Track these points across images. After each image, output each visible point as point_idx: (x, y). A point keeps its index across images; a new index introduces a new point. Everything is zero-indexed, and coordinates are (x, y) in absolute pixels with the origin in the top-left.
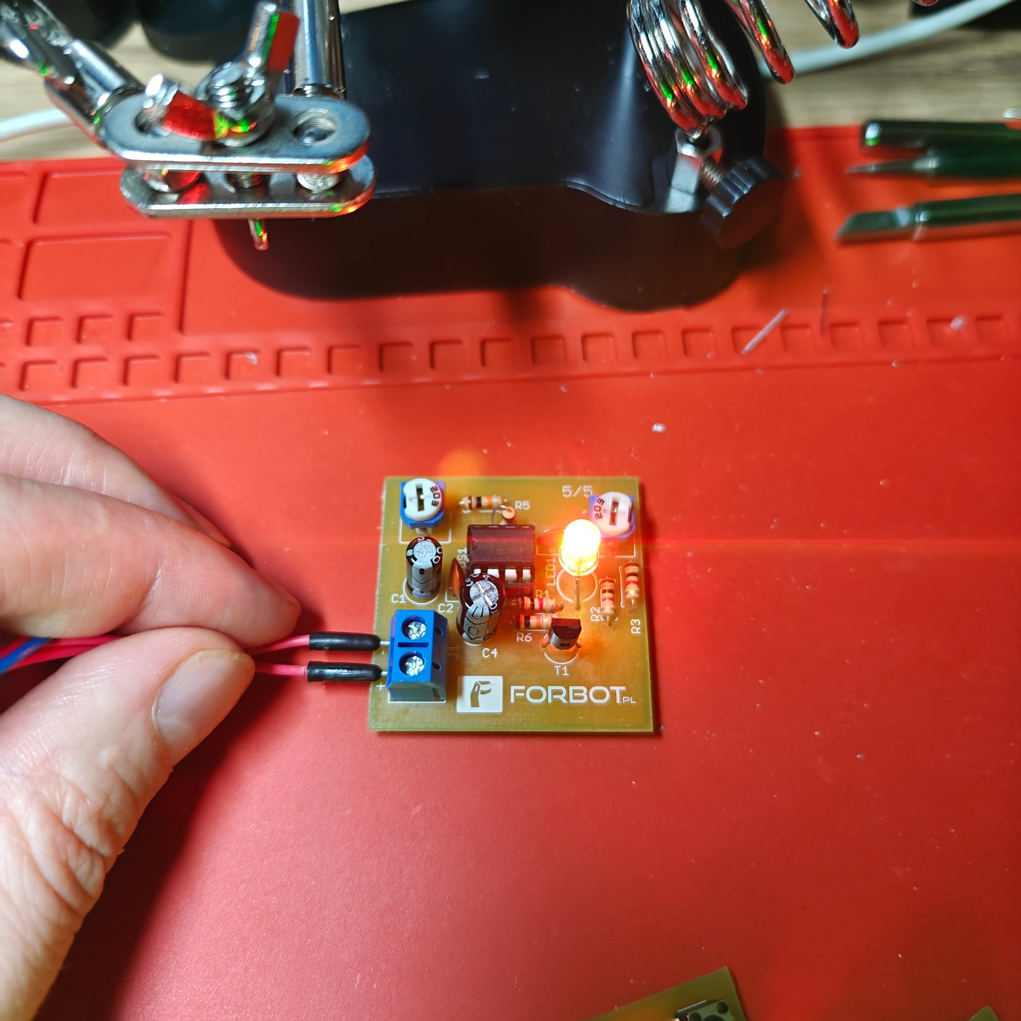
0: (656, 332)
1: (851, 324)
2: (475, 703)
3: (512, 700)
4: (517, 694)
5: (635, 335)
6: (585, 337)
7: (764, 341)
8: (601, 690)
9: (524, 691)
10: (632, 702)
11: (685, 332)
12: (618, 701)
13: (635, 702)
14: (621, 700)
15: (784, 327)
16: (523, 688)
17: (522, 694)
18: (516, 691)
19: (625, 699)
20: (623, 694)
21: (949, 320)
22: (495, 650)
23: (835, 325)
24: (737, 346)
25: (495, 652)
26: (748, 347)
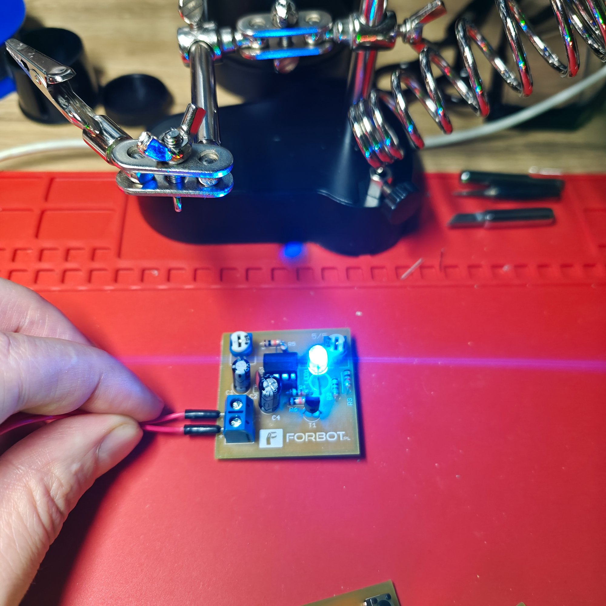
0: (358, 268)
1: (455, 267)
2: (268, 442)
3: (288, 441)
4: (291, 438)
5: (348, 269)
6: (323, 269)
7: (411, 274)
8: (332, 434)
9: (294, 436)
10: (348, 439)
11: (372, 268)
12: (341, 439)
13: (350, 439)
14: (343, 438)
15: (421, 267)
16: (293, 434)
17: (293, 437)
18: (290, 436)
19: (345, 438)
20: (344, 436)
21: (501, 266)
22: (279, 416)
23: (447, 267)
24: (398, 276)
25: (278, 417)
26: (404, 276)
